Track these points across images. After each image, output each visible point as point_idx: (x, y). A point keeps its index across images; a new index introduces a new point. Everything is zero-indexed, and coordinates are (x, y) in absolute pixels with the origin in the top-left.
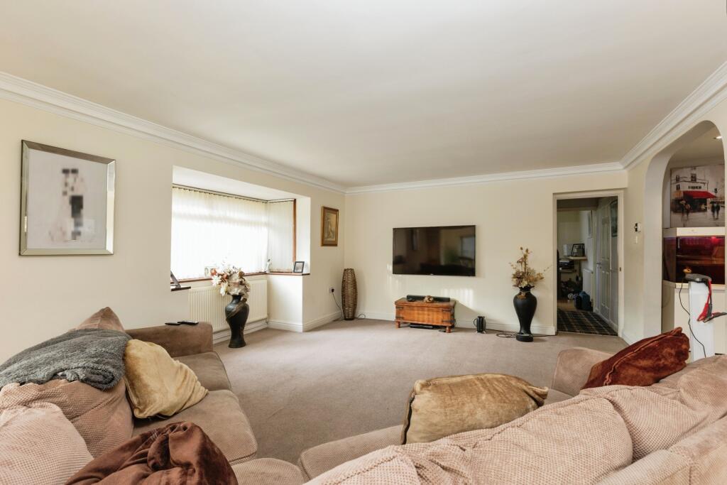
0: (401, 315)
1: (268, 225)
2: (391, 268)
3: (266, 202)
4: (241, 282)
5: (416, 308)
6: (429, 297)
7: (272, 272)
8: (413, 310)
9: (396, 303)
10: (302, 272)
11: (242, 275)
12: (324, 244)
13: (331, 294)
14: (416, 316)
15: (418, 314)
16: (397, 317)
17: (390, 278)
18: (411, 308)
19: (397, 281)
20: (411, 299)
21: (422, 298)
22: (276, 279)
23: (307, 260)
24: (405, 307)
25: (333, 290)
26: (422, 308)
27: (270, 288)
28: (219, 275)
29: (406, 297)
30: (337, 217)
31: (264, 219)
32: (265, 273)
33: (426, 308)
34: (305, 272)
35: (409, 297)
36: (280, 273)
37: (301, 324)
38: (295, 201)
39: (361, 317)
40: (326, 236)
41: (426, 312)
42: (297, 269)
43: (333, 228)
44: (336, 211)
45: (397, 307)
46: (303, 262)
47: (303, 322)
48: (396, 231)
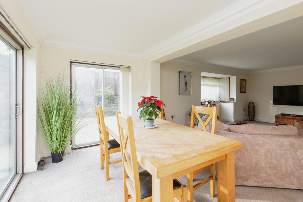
0: (278, 121)
1: (219, 86)
2: (272, 102)
3: (218, 78)
4: (214, 104)
5: (286, 119)
6: (293, 115)
7: (221, 102)
8: (285, 119)
9: (275, 116)
10: (233, 102)
11: (214, 102)
12: (241, 92)
13: (244, 110)
14: (286, 122)
15: (287, 121)
16: (276, 121)
17: (272, 106)
18: (284, 118)
19: (275, 108)
20: (283, 115)
21: (289, 115)
22: (223, 104)
23: (235, 98)
24: (280, 118)
25: (244, 109)
26: (290, 118)
27: (220, 106)
28: (208, 101)
29: (280, 114)
30: (246, 83)
31: (218, 84)
32: (218, 102)
33: (292, 119)
34: (234, 102)
35: (282, 114)
36: (224, 102)
37: (233, 120)
38: (230, 78)
39: (257, 120)
40: (242, 89)
41: (292, 121)
42: (231, 101)
43: (244, 87)
44: (245, 80)
45: (276, 118)
46: (233, 99)
47: (234, 119)
48: (274, 87)
